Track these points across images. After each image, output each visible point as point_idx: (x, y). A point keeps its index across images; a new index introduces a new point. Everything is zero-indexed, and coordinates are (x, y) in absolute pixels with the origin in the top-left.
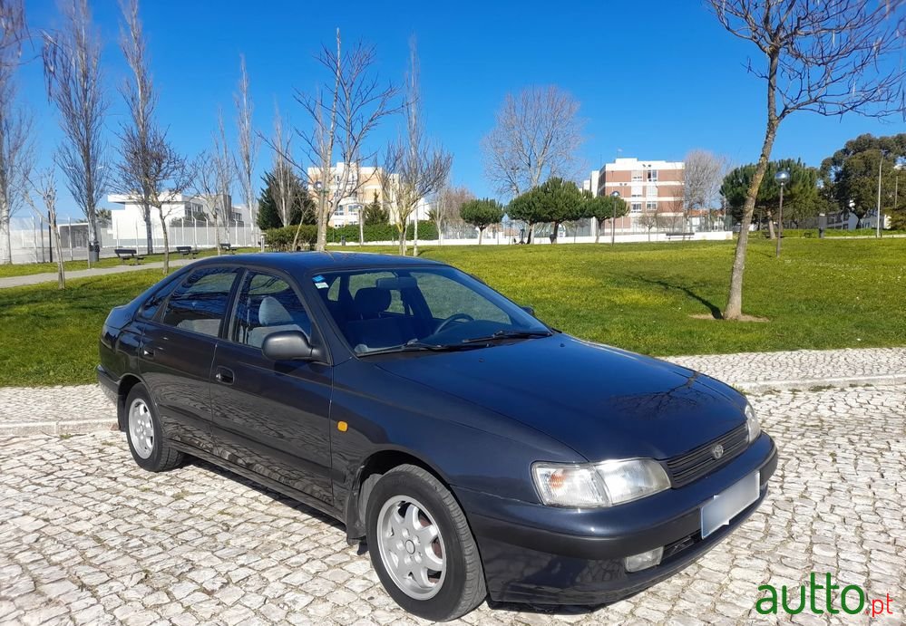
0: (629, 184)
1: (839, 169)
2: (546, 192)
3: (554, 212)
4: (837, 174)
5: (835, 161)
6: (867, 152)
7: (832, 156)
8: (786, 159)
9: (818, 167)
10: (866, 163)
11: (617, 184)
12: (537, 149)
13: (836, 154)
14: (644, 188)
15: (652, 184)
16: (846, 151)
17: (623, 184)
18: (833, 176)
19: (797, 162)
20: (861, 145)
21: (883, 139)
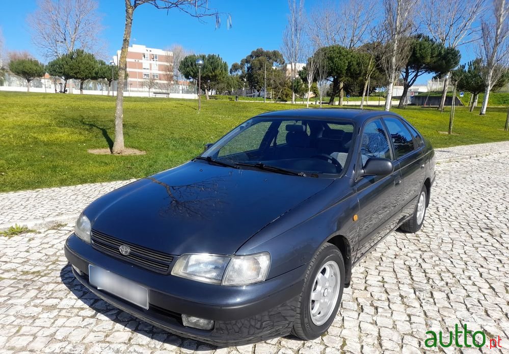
0: (140, 61)
1: (249, 65)
2: (72, 58)
3: (78, 72)
4: (248, 68)
5: (247, 61)
6: (260, 58)
7: (246, 58)
8: (212, 54)
9: (239, 63)
10: (260, 63)
11: (133, 60)
12: (70, 29)
13: (247, 57)
14: (151, 65)
15: (154, 62)
16: (251, 56)
17: (137, 60)
18: (246, 69)
19: (217, 56)
20: (258, 54)
21: (268, 52)
